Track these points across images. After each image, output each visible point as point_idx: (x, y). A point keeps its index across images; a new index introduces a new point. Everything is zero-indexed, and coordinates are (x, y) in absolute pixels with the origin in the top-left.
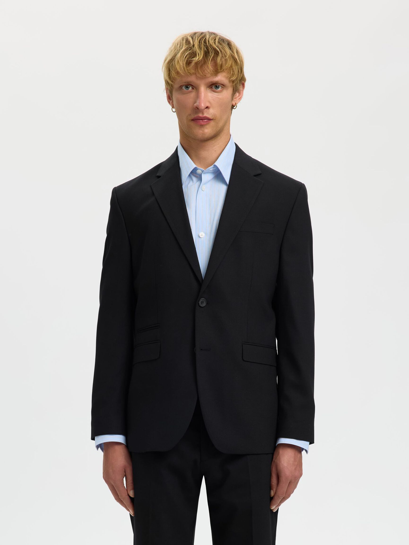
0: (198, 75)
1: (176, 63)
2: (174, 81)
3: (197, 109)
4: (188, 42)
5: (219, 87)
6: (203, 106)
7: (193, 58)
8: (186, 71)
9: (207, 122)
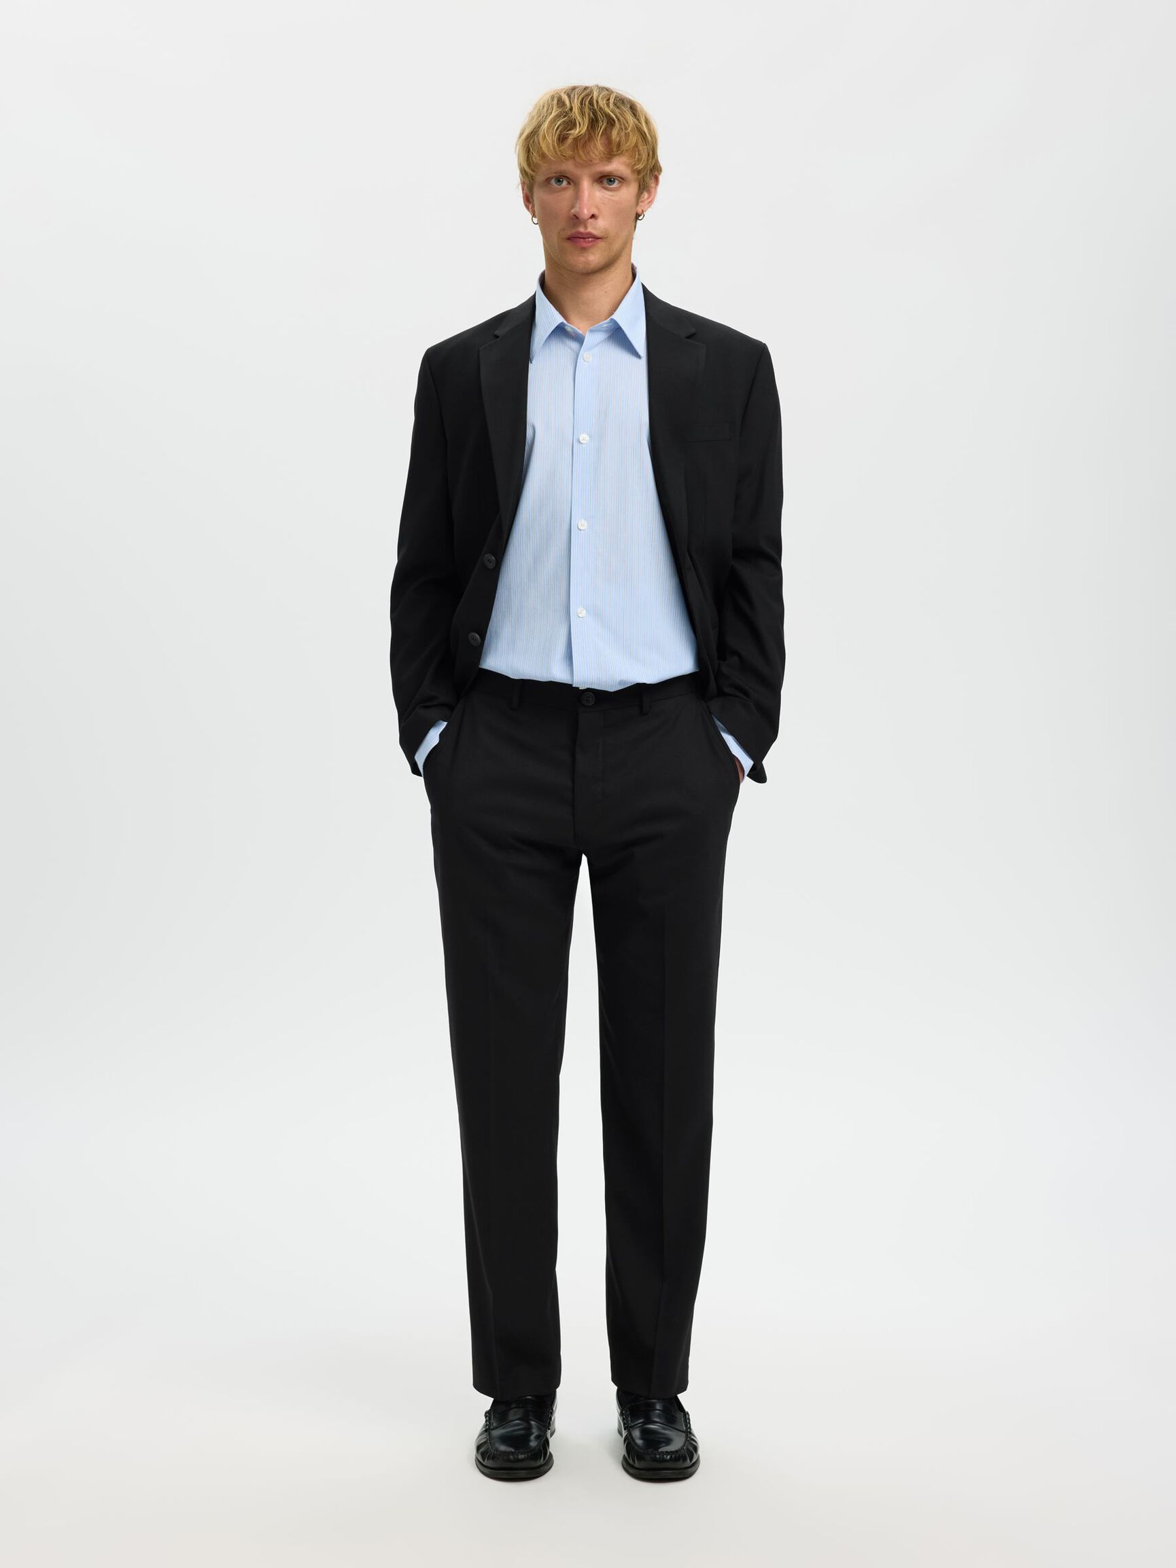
1: (541, 139)
2: (535, 169)
4: (561, 103)
5: (614, 182)
9: (592, 241)
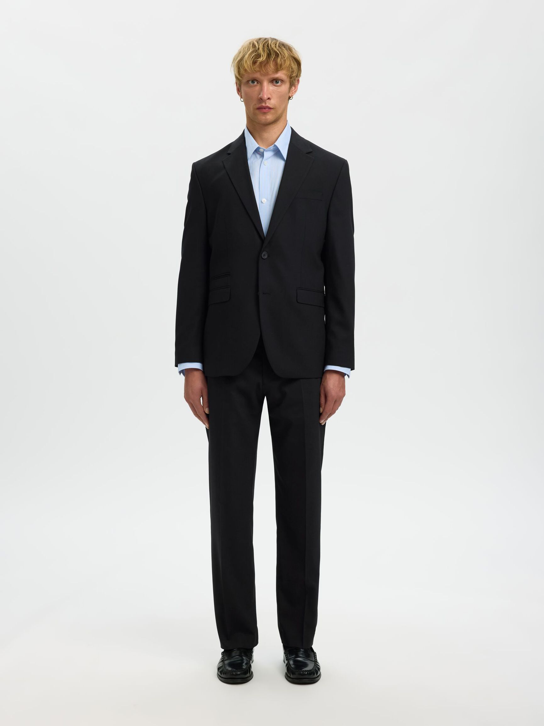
0: (262, 72)
1: (244, 62)
2: (243, 76)
3: (261, 100)
4: (254, 46)
5: (279, 82)
6: (266, 97)
7: (258, 59)
8: (253, 69)
9: (268, 110)
